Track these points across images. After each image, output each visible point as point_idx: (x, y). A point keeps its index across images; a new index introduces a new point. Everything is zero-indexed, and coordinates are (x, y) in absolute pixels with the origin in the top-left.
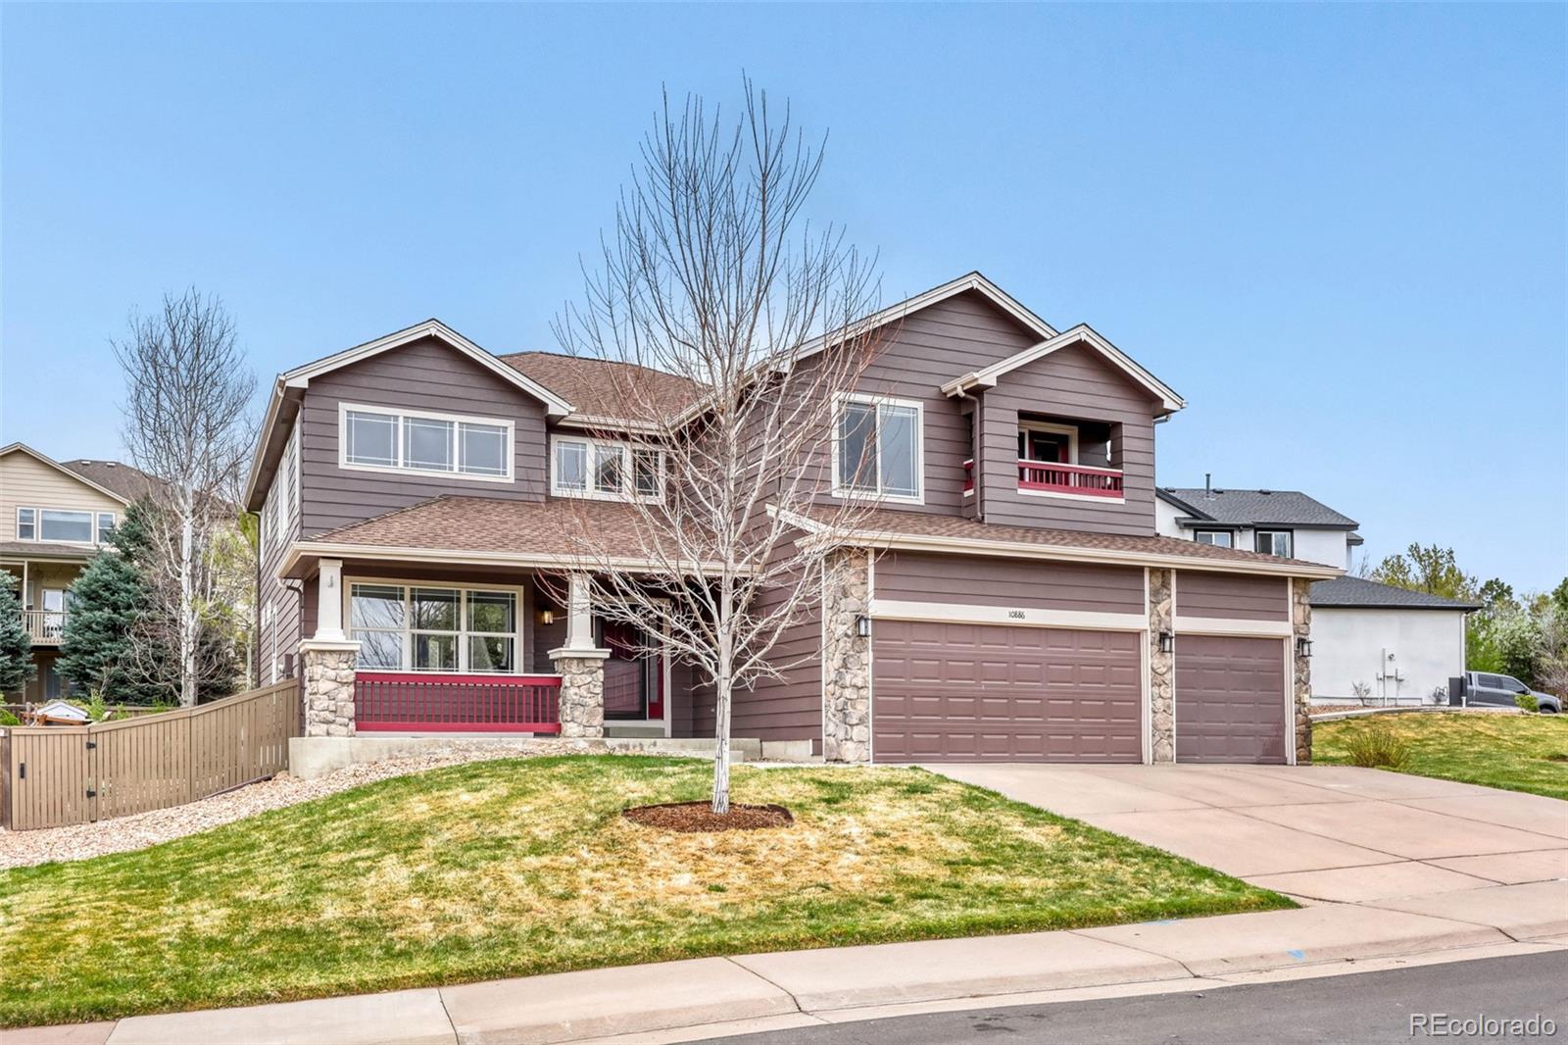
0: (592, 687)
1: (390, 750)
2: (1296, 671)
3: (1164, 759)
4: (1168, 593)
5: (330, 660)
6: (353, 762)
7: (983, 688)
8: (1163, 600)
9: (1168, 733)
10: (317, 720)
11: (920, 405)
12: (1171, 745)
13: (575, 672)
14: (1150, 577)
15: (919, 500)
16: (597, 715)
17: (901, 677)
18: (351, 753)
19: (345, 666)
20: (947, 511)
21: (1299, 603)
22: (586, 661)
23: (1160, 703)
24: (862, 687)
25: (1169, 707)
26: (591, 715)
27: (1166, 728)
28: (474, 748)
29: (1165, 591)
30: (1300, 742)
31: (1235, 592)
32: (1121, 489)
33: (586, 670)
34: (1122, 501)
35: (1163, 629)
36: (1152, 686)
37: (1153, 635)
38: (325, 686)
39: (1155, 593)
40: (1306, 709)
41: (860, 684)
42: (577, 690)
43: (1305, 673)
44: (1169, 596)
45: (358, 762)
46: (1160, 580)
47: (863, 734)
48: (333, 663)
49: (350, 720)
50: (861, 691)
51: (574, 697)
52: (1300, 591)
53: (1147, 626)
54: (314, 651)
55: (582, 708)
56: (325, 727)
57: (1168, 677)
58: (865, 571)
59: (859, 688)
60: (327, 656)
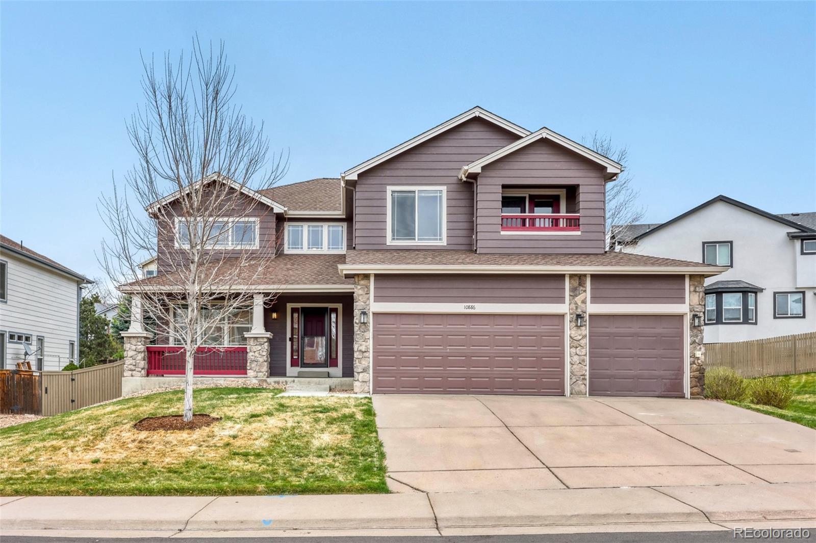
0: (261, 352)
1: (159, 383)
2: (691, 337)
3: (580, 393)
4: (584, 289)
5: (133, 341)
6: (142, 389)
7: (448, 351)
8: (580, 294)
9: (583, 377)
10: (127, 369)
11: (444, 188)
12: (585, 385)
13: (252, 344)
14: (570, 279)
15: (444, 242)
16: (264, 366)
17: (394, 345)
18: (141, 385)
19: (140, 344)
20: (463, 247)
21: (695, 291)
22: (258, 339)
23: (576, 358)
24: (365, 352)
25: (583, 361)
26: (261, 366)
27: (581, 373)
28: (199, 383)
29: (581, 288)
30: (694, 383)
31: (640, 286)
32: (579, 225)
33: (258, 343)
34: (579, 233)
35: (579, 312)
36: (571, 348)
37: (572, 316)
38: (131, 353)
39: (574, 290)
40: (699, 361)
41: (363, 350)
42: (253, 354)
43: (699, 337)
44: (585, 291)
45: (144, 389)
46: (578, 282)
47: (366, 378)
48: (135, 342)
49: (142, 369)
50: (365, 354)
51: (252, 357)
52: (696, 284)
53: (567, 311)
54: (126, 337)
55: (256, 363)
56: (131, 372)
57: (583, 342)
58: (368, 287)
59: (364, 352)
60: (132, 339)
